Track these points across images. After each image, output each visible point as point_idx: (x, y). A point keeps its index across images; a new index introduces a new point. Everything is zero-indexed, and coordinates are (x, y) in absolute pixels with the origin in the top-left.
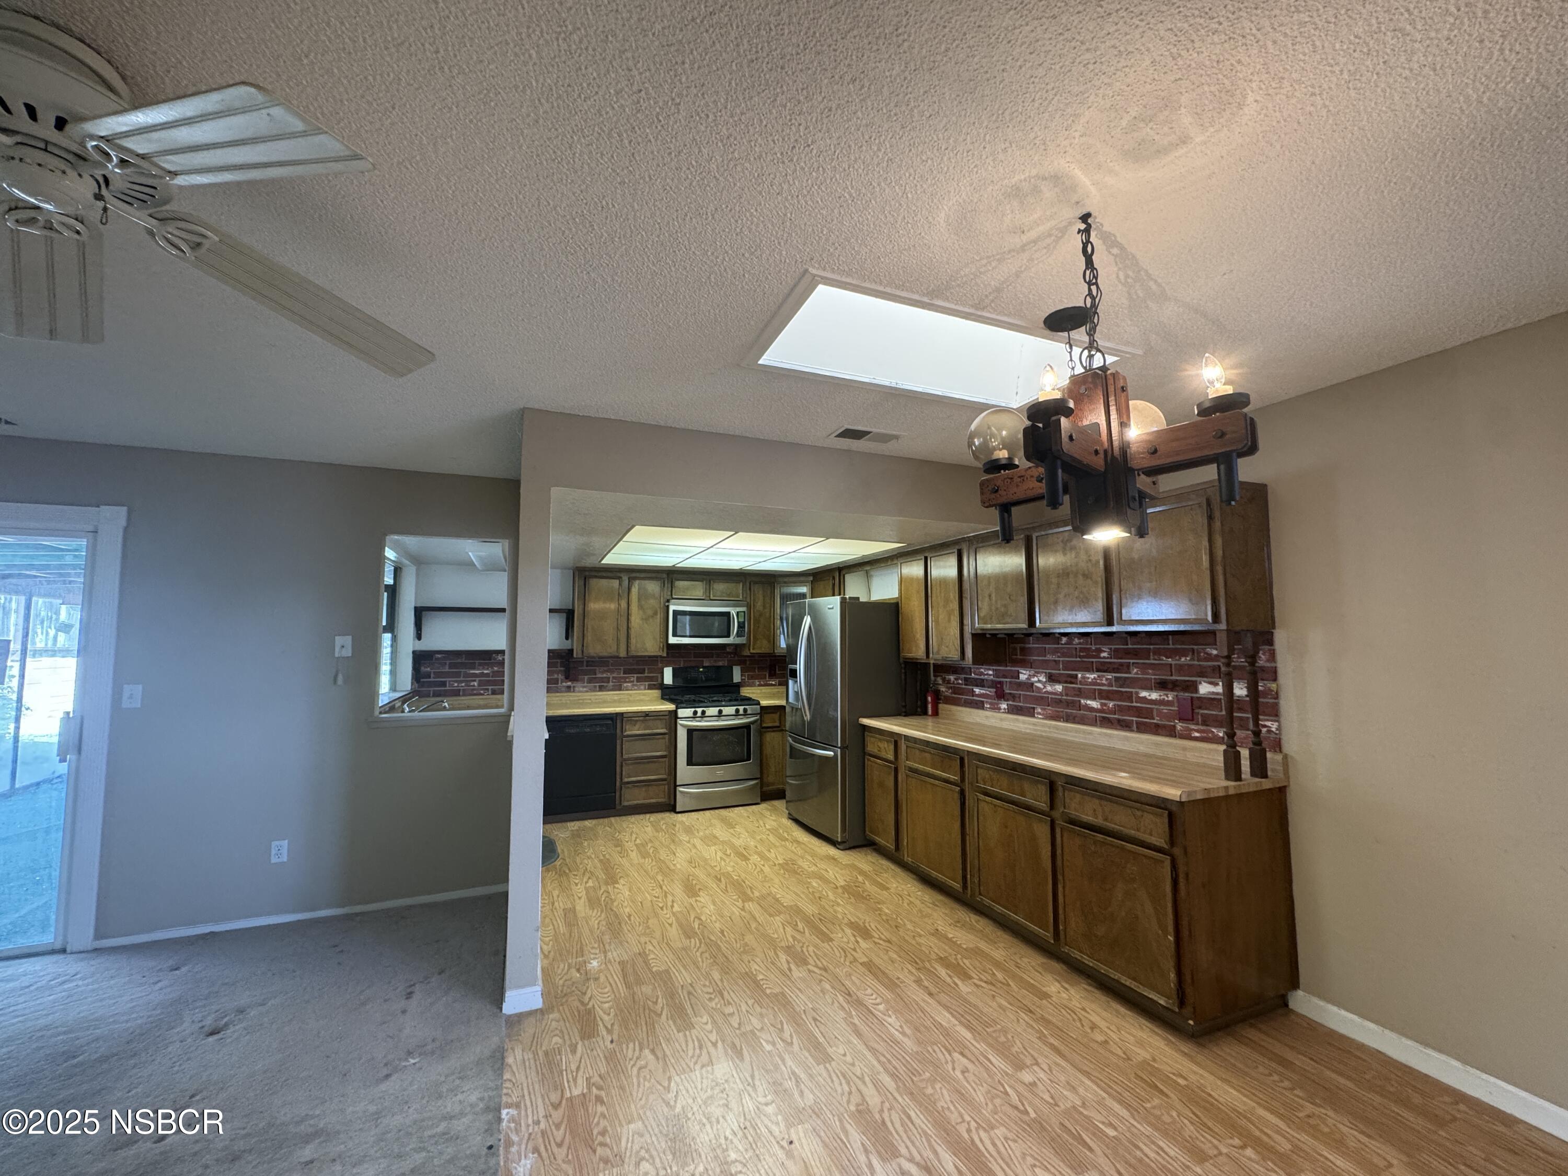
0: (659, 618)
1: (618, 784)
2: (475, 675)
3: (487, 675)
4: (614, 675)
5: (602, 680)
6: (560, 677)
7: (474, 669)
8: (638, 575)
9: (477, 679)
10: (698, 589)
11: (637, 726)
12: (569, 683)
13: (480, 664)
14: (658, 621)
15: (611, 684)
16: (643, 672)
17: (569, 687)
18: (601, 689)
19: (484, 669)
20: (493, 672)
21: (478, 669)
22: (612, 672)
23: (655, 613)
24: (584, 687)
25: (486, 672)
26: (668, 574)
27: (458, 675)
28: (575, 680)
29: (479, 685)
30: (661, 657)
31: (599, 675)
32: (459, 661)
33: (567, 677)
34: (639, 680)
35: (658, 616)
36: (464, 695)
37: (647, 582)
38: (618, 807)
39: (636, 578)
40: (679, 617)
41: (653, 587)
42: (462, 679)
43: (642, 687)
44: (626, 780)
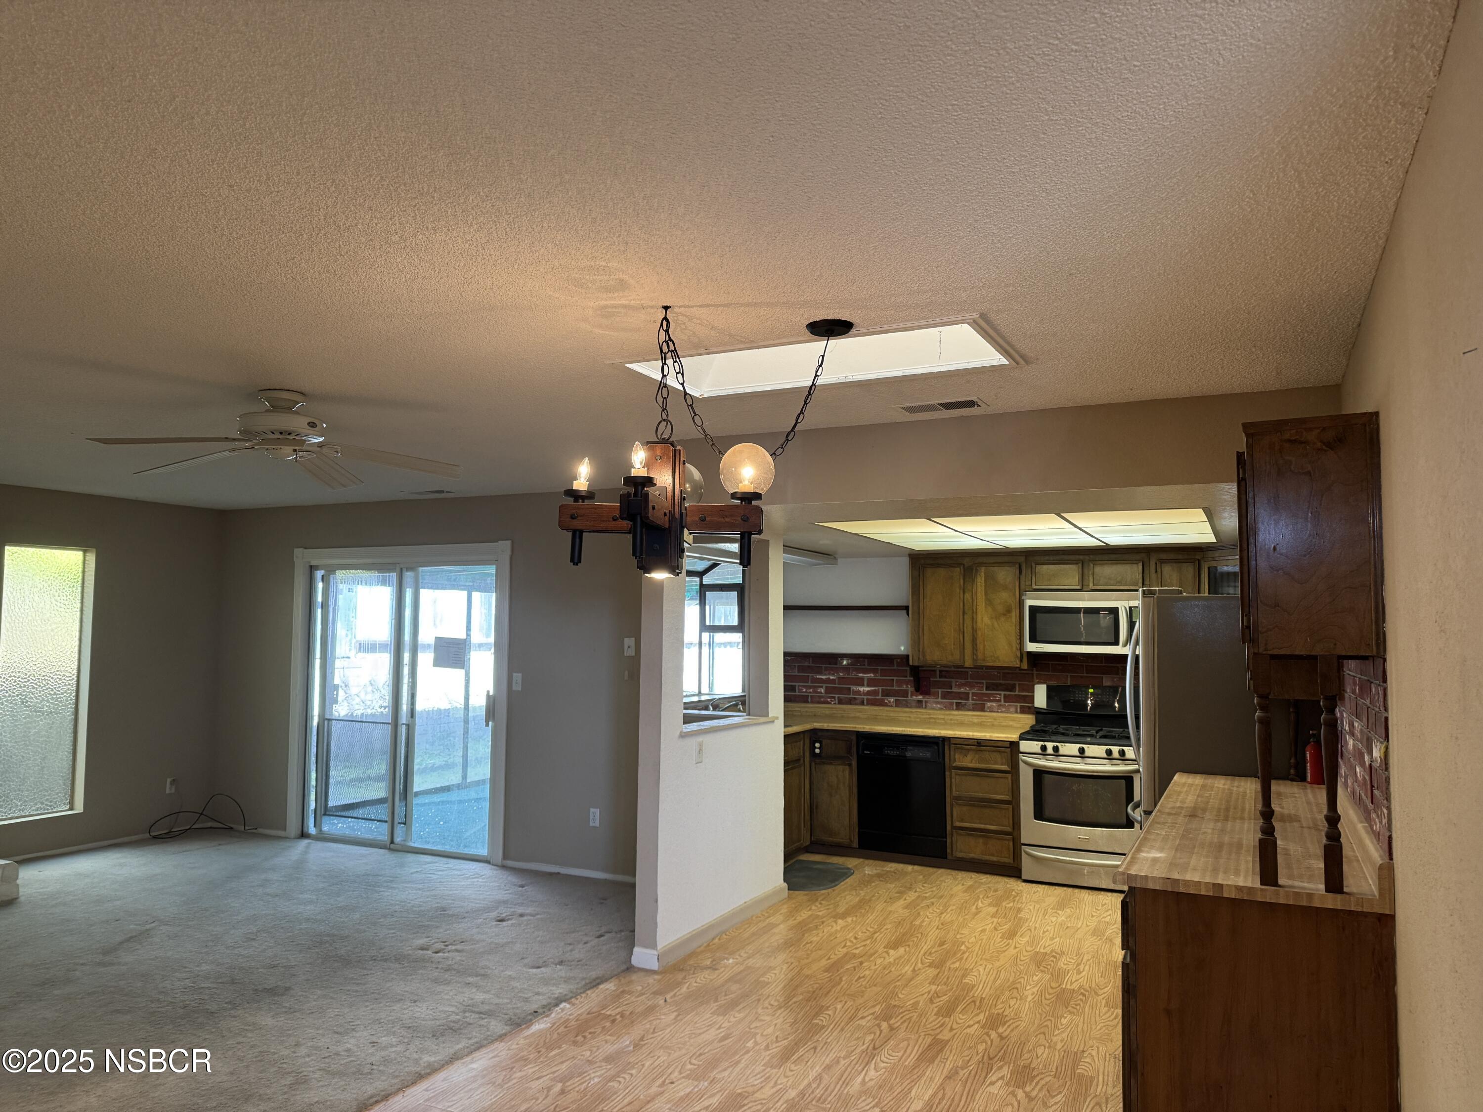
0: (1014, 614)
1: (949, 827)
2: (821, 681)
3: (833, 681)
4: (974, 691)
5: (959, 696)
6: (910, 689)
7: (821, 673)
8: (984, 560)
9: (824, 685)
10: (1070, 574)
11: (969, 757)
12: (920, 697)
13: (826, 669)
14: (1014, 619)
15: (971, 702)
16: (1012, 688)
17: (920, 702)
18: (959, 707)
19: (829, 674)
20: (839, 678)
21: (825, 675)
22: (971, 686)
23: (1009, 611)
24: (938, 703)
25: (832, 677)
26: (1026, 556)
27: (805, 680)
28: (926, 693)
29: (826, 693)
30: (1020, 669)
31: (955, 690)
32: (806, 664)
33: (919, 689)
34: (1007, 699)
35: (1013, 614)
36: (812, 702)
37: (996, 569)
38: (949, 857)
39: (982, 564)
40: (1039, 616)
41: (1005, 574)
42: (809, 684)
43: (1012, 709)
44: (958, 824)
